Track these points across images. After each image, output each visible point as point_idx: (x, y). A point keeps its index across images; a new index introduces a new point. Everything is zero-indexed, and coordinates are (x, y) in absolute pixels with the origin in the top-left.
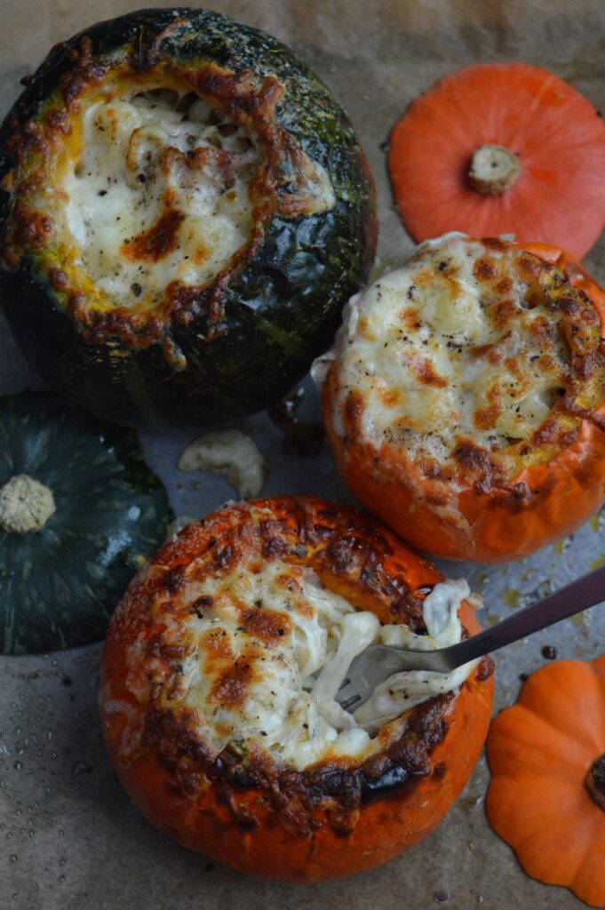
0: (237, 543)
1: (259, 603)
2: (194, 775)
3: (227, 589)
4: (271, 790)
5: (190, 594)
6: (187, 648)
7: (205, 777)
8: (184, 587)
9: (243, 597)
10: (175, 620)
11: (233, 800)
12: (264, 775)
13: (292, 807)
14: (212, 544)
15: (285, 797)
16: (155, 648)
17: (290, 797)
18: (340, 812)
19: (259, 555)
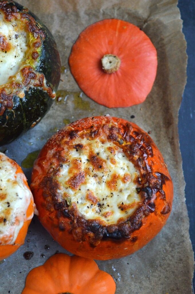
0: (101, 130)
1: (98, 154)
2: (50, 204)
3: (90, 145)
4: (73, 221)
5: (76, 141)
6: (67, 160)
7: (53, 207)
8: (75, 138)
9: (94, 149)
10: (67, 148)
12: (73, 215)
13: (78, 230)
14: (92, 127)
15: (77, 225)
16: (57, 155)
17: (79, 227)
18: (93, 239)
19: (106, 137)
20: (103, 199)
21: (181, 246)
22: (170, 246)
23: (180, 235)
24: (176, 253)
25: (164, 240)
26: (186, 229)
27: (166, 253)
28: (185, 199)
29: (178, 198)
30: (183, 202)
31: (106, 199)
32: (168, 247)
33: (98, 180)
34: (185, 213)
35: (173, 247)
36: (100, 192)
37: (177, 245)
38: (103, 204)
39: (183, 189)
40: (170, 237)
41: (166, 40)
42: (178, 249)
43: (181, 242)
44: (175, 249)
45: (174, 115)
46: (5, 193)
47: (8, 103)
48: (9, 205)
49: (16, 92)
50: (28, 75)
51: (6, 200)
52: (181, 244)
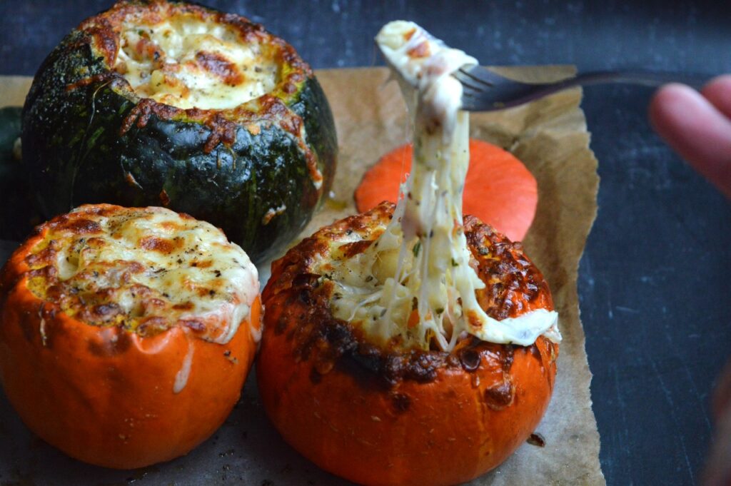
23: (579, 465)
25: (540, 476)
26: (592, 454)
28: (591, 403)
29: (575, 402)
34: (592, 425)
37: (571, 483)
39: (586, 386)
40: (555, 470)
41: (555, 164)
43: (579, 478)
45: (568, 269)
46: (210, 260)
47: (224, 131)
48: (218, 273)
49: (244, 122)
50: (271, 104)
51: (212, 269)
52: (579, 481)
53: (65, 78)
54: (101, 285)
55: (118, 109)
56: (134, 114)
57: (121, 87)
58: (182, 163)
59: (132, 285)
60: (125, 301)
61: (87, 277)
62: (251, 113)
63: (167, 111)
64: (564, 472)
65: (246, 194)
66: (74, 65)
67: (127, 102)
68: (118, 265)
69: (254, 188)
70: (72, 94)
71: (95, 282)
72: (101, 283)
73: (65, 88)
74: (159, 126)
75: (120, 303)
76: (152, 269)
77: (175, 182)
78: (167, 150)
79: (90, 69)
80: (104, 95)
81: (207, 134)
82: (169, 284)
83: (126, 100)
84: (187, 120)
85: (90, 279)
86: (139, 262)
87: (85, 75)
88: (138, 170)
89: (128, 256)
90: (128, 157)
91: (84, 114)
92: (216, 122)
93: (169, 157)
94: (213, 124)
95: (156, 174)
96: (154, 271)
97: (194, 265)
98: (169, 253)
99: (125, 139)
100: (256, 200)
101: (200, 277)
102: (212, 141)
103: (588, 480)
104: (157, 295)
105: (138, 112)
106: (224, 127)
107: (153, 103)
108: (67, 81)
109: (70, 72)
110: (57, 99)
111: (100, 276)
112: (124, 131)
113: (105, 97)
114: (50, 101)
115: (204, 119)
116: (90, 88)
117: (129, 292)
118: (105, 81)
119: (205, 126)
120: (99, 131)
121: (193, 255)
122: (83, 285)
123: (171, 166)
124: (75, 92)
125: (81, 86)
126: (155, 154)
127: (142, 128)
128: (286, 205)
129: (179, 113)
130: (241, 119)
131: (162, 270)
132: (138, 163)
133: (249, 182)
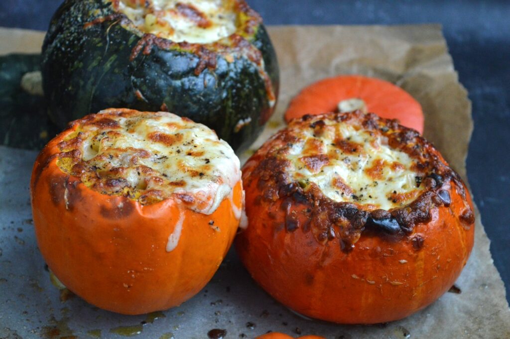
0: (351, 115)
1: (349, 139)
2: (272, 189)
3: (336, 125)
4: (314, 205)
6: (299, 139)
7: (277, 192)
9: (343, 131)
10: (299, 128)
11: (289, 208)
12: (313, 197)
13: (322, 216)
15: (320, 208)
17: (323, 210)
18: (349, 229)
19: (361, 123)
20: (361, 189)
21: (494, 321)
22: (474, 322)
23: (491, 305)
24: (487, 330)
25: (462, 315)
26: (500, 297)
27: (468, 334)
30: (488, 266)
31: (366, 188)
32: (471, 325)
33: (351, 166)
35: (480, 323)
36: (355, 180)
37: (487, 319)
38: (362, 196)
40: (473, 310)
42: (489, 324)
43: (493, 314)
44: (485, 325)
46: (202, 151)
47: (209, 59)
48: (208, 161)
49: (222, 52)
50: (239, 41)
51: (203, 157)
52: (494, 317)
53: (82, 18)
54: (114, 165)
55: (127, 41)
56: (140, 44)
57: (128, 24)
58: (178, 83)
59: (138, 166)
60: (132, 177)
61: (104, 158)
62: (226, 47)
63: (165, 43)
64: (481, 311)
65: (224, 108)
66: (89, 8)
67: (134, 35)
68: (130, 150)
69: (230, 103)
70: (89, 30)
71: (110, 162)
72: (114, 164)
73: (82, 25)
74: (160, 54)
75: (128, 179)
76: (156, 156)
77: (173, 97)
78: (166, 73)
79: (102, 11)
80: (116, 30)
81: (196, 60)
82: (168, 167)
83: (133, 34)
84: (180, 50)
85: (106, 160)
86: (146, 150)
87: (99, 16)
88: (144, 88)
89: (137, 145)
90: (137, 77)
91: (100, 45)
92: (202, 51)
93: (168, 77)
94: (201, 53)
95: (158, 91)
96: (158, 157)
97: (190, 154)
98: (171, 145)
99: (134, 63)
100: (231, 113)
101: (193, 163)
102: (201, 66)
103: (501, 316)
104: (158, 175)
105: (143, 42)
106: (208, 56)
107: (154, 37)
108: (83, 21)
109: (85, 14)
110: (76, 34)
111: (114, 158)
112: (133, 57)
113: (117, 32)
114: (70, 36)
115: (193, 49)
116: (103, 26)
117: (135, 171)
118: (115, 20)
119: (194, 54)
120: (113, 58)
121: (190, 147)
122: (100, 164)
123: (170, 85)
124: (91, 29)
125: (96, 24)
126: (158, 75)
127: (147, 55)
128: (252, 118)
129: (173, 44)
130: (219, 50)
131: (165, 157)
132: (144, 82)
133: (227, 98)
